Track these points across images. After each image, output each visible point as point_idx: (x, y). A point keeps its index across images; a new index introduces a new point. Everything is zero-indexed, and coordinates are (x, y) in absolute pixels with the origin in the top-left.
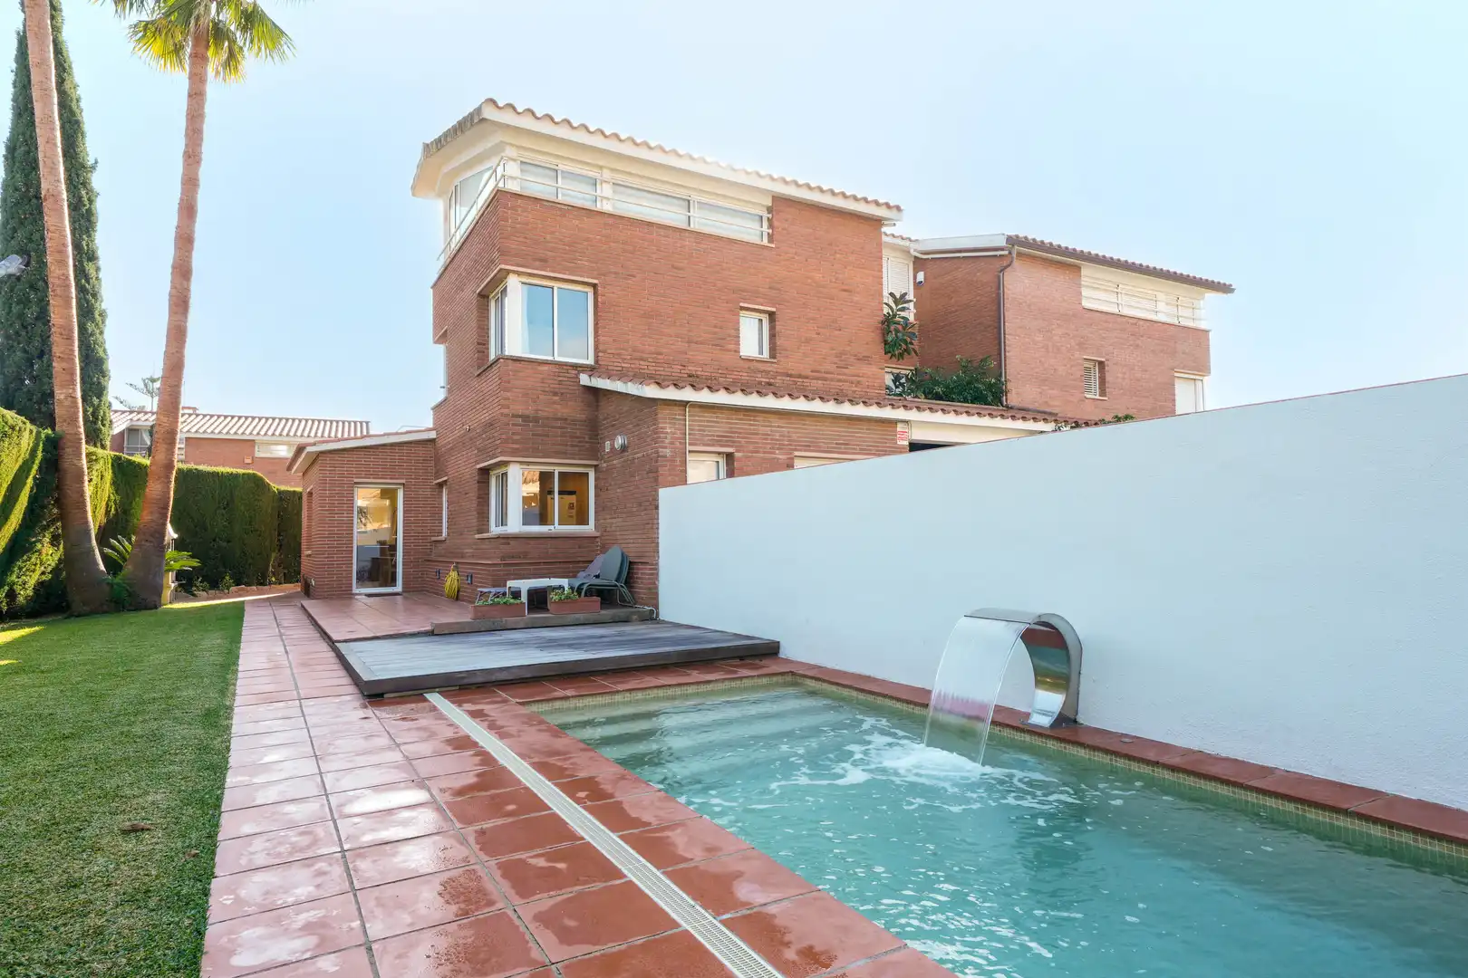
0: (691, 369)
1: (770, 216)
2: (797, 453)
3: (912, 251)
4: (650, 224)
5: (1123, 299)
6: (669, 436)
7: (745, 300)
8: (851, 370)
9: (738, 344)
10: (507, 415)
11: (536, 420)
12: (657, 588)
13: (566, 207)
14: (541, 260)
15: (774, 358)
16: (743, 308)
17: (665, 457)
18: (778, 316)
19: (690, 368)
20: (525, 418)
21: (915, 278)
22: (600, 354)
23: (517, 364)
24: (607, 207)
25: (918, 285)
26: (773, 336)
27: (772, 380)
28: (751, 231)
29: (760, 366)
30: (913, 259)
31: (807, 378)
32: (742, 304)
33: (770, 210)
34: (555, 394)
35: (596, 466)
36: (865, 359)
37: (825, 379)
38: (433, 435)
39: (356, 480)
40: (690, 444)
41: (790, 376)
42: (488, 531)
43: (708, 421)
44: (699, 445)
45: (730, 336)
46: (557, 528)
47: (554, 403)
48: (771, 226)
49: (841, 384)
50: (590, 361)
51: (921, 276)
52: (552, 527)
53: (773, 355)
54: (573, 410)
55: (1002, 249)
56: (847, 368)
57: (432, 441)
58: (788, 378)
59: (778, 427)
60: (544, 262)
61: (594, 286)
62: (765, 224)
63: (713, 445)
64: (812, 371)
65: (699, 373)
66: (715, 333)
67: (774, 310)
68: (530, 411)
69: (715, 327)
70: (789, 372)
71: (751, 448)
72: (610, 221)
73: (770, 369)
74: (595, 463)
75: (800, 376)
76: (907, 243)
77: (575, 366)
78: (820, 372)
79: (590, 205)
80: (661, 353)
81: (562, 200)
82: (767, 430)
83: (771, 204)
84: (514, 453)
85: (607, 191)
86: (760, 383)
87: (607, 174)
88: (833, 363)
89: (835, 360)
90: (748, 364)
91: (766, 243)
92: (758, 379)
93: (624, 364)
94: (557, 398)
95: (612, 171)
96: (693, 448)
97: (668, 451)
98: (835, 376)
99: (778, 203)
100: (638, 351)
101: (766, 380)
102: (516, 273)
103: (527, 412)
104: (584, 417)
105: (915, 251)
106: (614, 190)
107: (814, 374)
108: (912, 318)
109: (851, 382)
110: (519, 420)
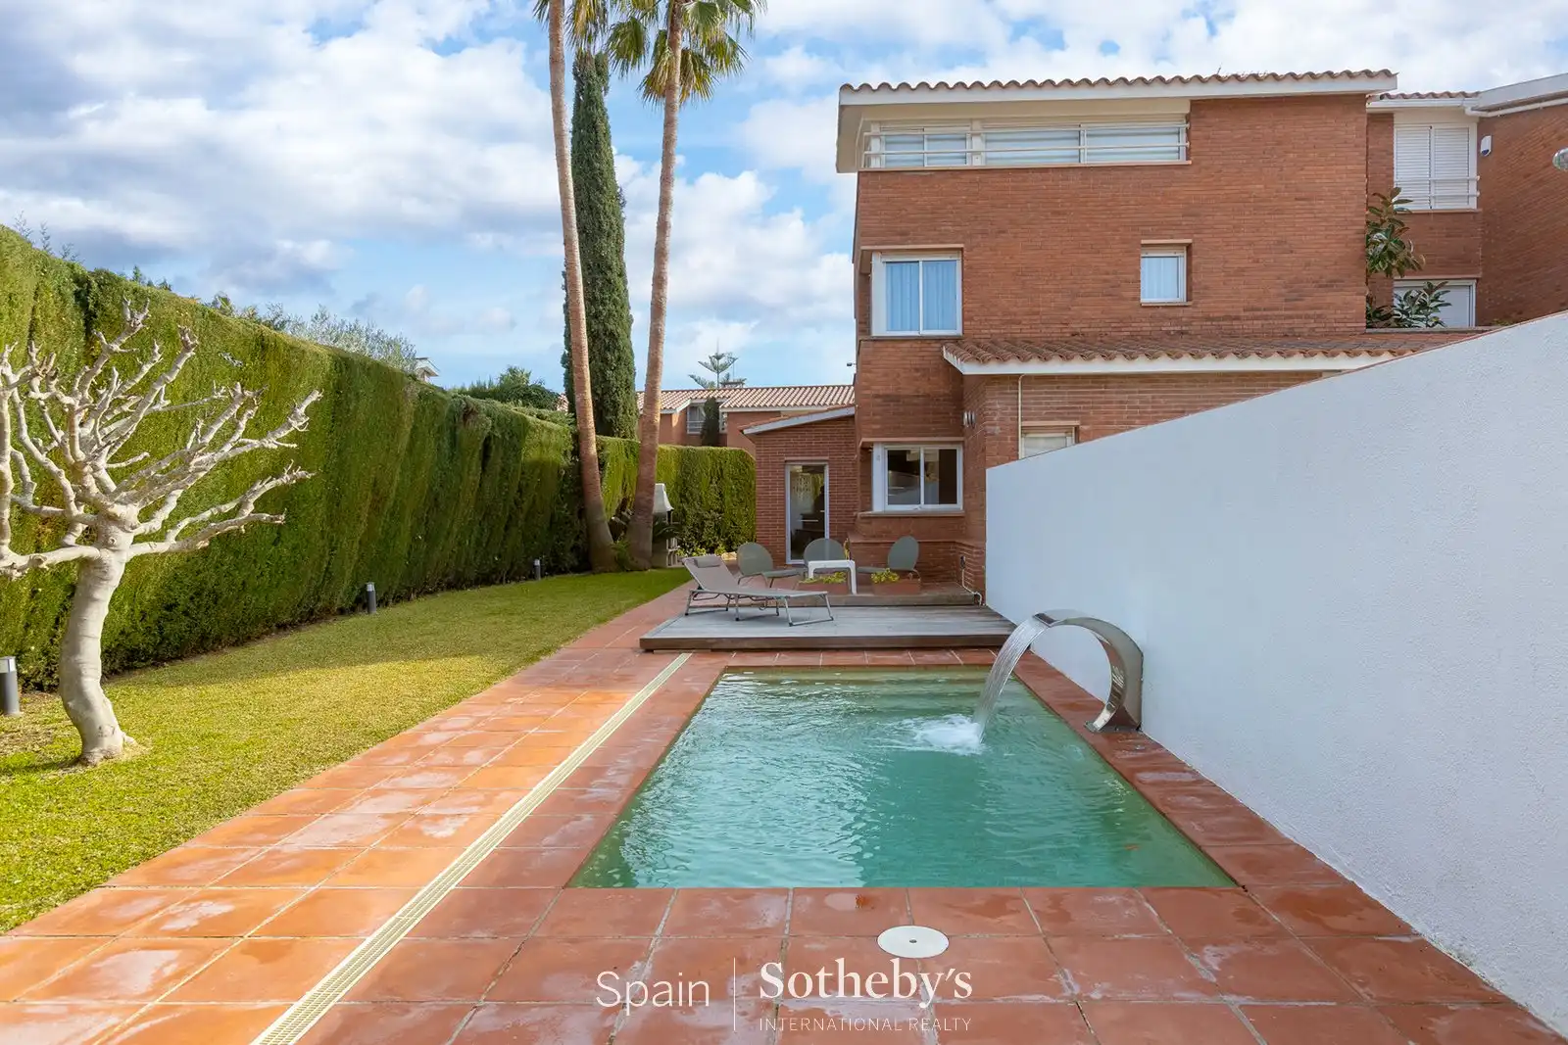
0: (1076, 326)
1: (1189, 125)
4: (1026, 170)
6: (996, 413)
7: (1148, 236)
8: (1308, 301)
9: (1137, 288)
10: (867, 396)
11: (897, 399)
12: (982, 572)
13: (929, 173)
14: (900, 234)
15: (1193, 299)
16: (1143, 246)
17: (993, 434)
18: (1195, 248)
19: (1074, 326)
20: (887, 398)
21: (1478, 147)
22: (969, 323)
23: (878, 345)
24: (977, 163)
25: (1483, 156)
26: (1189, 272)
27: (1184, 328)
28: (1163, 148)
29: (1171, 313)
30: (1478, 120)
31: (1237, 318)
32: (1143, 242)
33: (1188, 118)
34: (917, 370)
35: (963, 443)
36: (1330, 285)
37: (1266, 318)
38: (851, 411)
39: (786, 459)
40: (1023, 420)
41: (1208, 319)
42: (871, 509)
43: (1046, 393)
44: (1031, 419)
45: (1127, 281)
46: (922, 507)
47: (916, 379)
48: (1188, 139)
49: (1290, 321)
50: (958, 331)
51: (1487, 143)
53: (1191, 296)
54: (939, 386)
56: (1301, 300)
57: (852, 417)
58: (1209, 323)
60: (903, 235)
61: (962, 249)
62: (1183, 137)
63: (1052, 419)
64: (1245, 310)
65: (1083, 330)
66: (1105, 281)
67: (1189, 241)
68: (891, 390)
69: (1107, 274)
70: (1212, 315)
71: (1102, 418)
72: (978, 177)
73: (1181, 315)
74: (961, 439)
75: (1225, 318)
76: (1455, 102)
77: (939, 340)
78: (1258, 310)
79: (959, 165)
80: (1037, 313)
81: (927, 166)
82: (1121, 397)
83: (1188, 111)
84: (875, 434)
85: (977, 144)
86: (1168, 333)
87: (977, 126)
88: (1280, 295)
89: (1283, 291)
90: (1150, 312)
91: (1183, 161)
92: (1163, 329)
93: (992, 331)
94: (919, 374)
95: (982, 120)
96: (1026, 423)
97: (998, 428)
98: (1283, 312)
99: (1200, 107)
100: (1010, 314)
101: (1177, 328)
102: (881, 251)
103: (888, 392)
104: (947, 392)
105: (1473, 109)
106: (987, 141)
107: (1247, 314)
108: (1473, 205)
109: (1308, 317)
110: (879, 400)
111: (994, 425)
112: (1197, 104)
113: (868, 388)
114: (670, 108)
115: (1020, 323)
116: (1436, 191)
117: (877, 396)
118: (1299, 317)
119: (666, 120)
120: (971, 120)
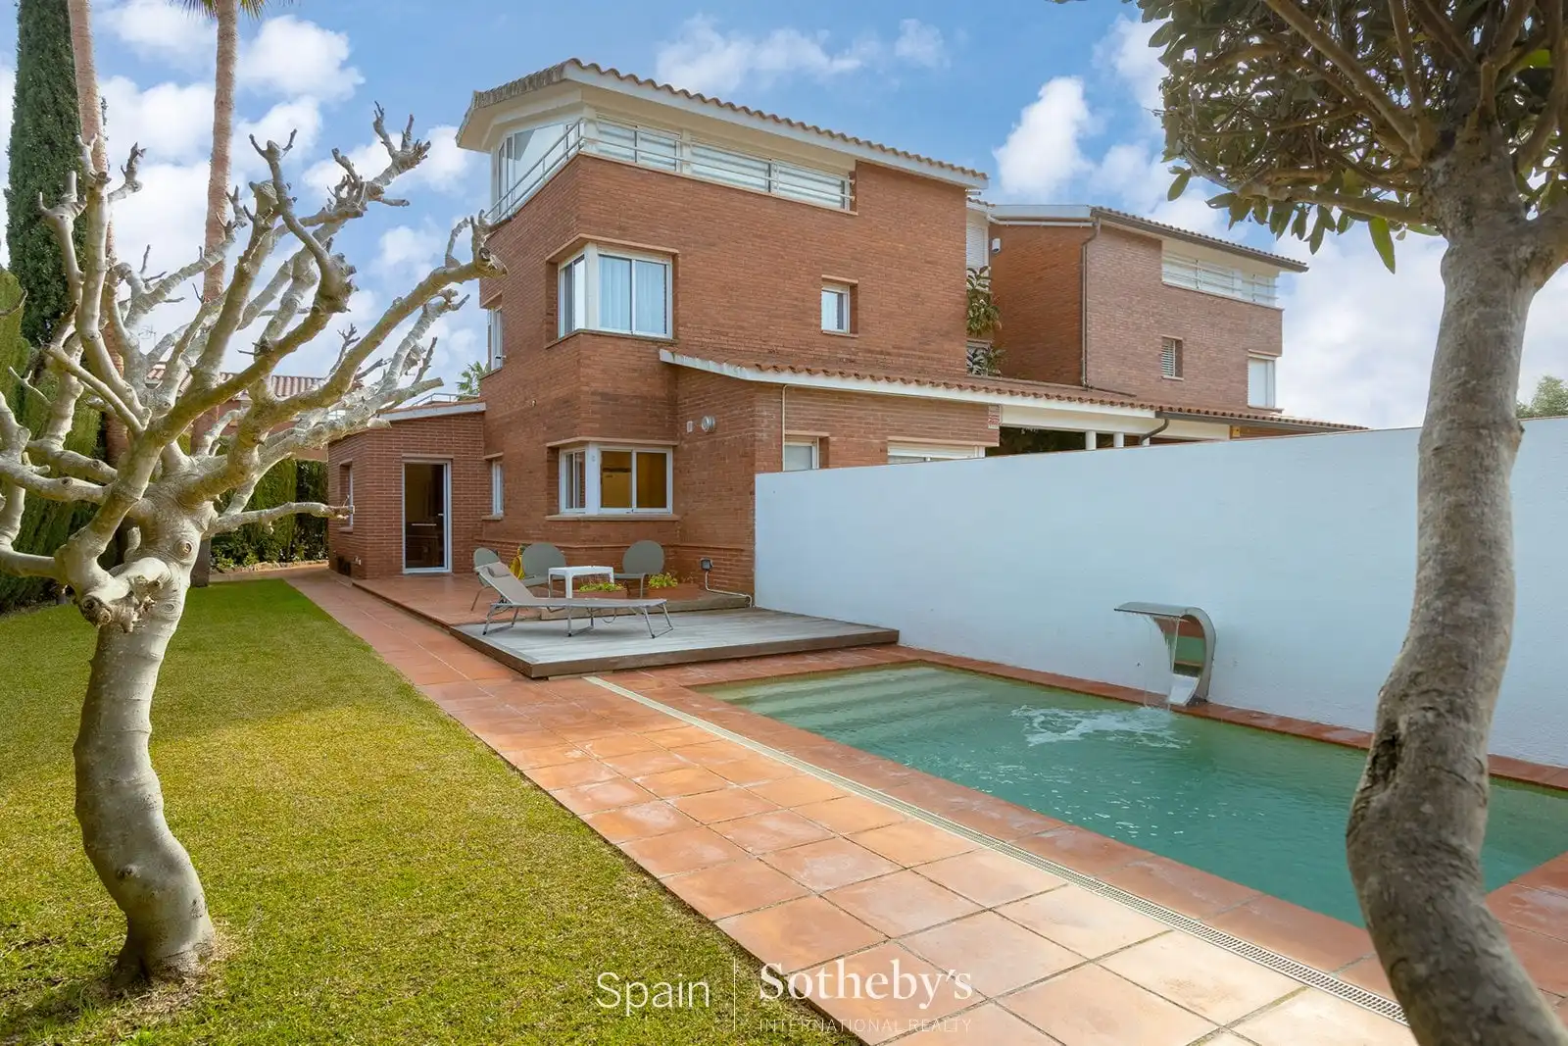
0: (772, 344)
1: (853, 181)
2: (890, 438)
3: (989, 217)
4: (730, 189)
5: (1202, 276)
6: (765, 420)
7: (826, 270)
8: (933, 346)
9: (819, 317)
10: (586, 393)
11: (615, 398)
12: (752, 575)
13: (646, 172)
14: (620, 228)
15: (856, 332)
16: (822, 279)
17: (761, 441)
18: (859, 289)
19: (770, 344)
20: (603, 395)
21: (990, 245)
22: (681, 328)
23: (598, 339)
24: (687, 171)
25: (992, 253)
26: (854, 309)
27: (853, 357)
28: (831, 196)
29: (840, 342)
30: (989, 225)
31: (889, 354)
32: (823, 276)
33: (852, 175)
34: (635, 370)
35: (674, 447)
36: (946, 335)
37: (907, 356)
39: (404, 455)
40: (786, 428)
41: (870, 351)
42: (557, 513)
43: (804, 404)
44: (794, 429)
45: (810, 309)
46: (634, 511)
47: (634, 379)
48: (853, 192)
49: (922, 361)
50: (669, 336)
51: (997, 244)
52: (629, 510)
53: (854, 328)
54: (655, 388)
55: (1086, 221)
56: (929, 345)
57: (482, 414)
58: (870, 355)
59: (873, 410)
60: (623, 231)
61: (674, 256)
62: (847, 190)
63: (808, 429)
64: (894, 348)
65: (779, 349)
66: (795, 306)
67: (856, 282)
68: (609, 388)
69: (796, 299)
70: (872, 348)
71: (846, 431)
72: (690, 187)
73: (850, 345)
74: (674, 443)
75: (882, 352)
76: (983, 208)
77: (655, 341)
78: (902, 348)
79: (670, 170)
80: (742, 328)
81: (641, 164)
82: (861, 413)
83: (854, 169)
84: (593, 432)
85: (686, 153)
86: (841, 359)
87: (687, 137)
88: (914, 339)
89: (917, 335)
90: (829, 339)
91: (845, 211)
92: (839, 356)
93: (703, 339)
94: (636, 374)
95: (692, 132)
96: (791, 432)
97: (765, 434)
98: (918, 353)
99: (863, 168)
100: (719, 325)
101: (848, 356)
102: (597, 243)
103: (606, 390)
104: (664, 395)
105: (991, 216)
106: (691, 152)
107: (896, 351)
109: (933, 359)
110: (600, 398)
111: (762, 431)
112: (861, 165)
113: (587, 385)
115: (729, 335)
118: (927, 358)
120: (681, 130)
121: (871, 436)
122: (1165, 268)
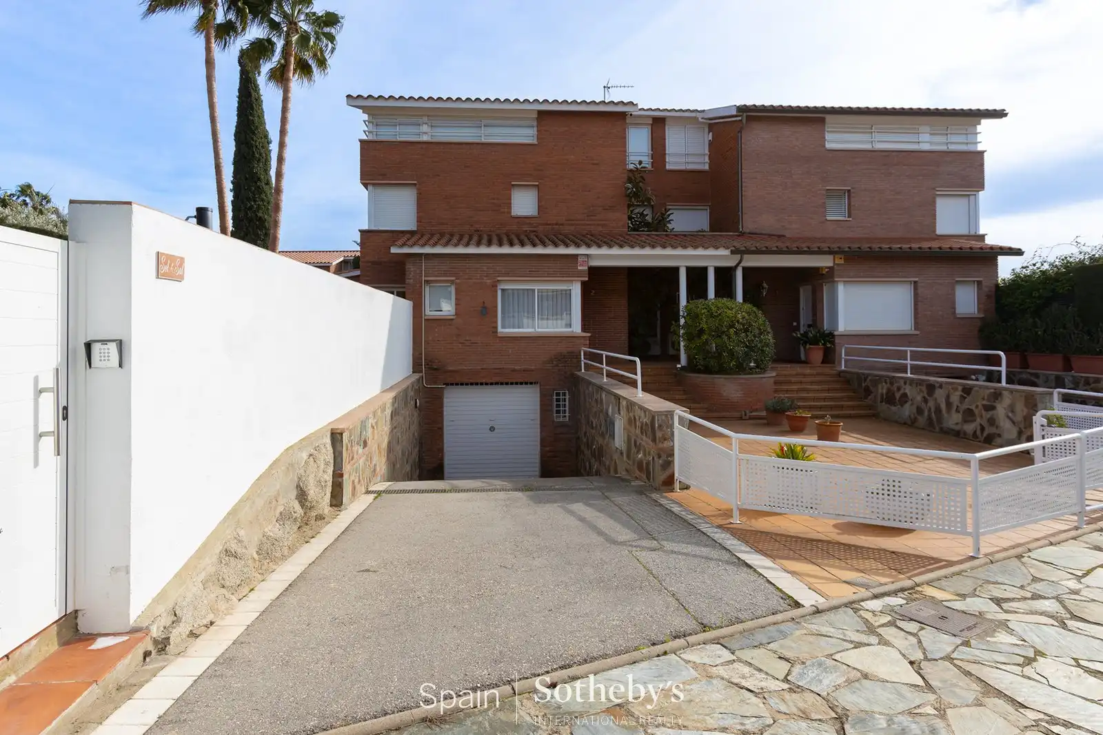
1: (539, 123)
2: (499, 279)
3: (700, 119)
5: (877, 137)
6: (412, 273)
7: (515, 180)
8: (599, 216)
9: (510, 207)
14: (383, 175)
15: (541, 214)
16: (513, 185)
17: (409, 284)
18: (541, 187)
19: (476, 226)
22: (421, 223)
24: (425, 138)
27: (535, 229)
28: (525, 135)
29: (528, 221)
30: (707, 124)
31: (562, 225)
32: (513, 183)
33: (537, 120)
36: (609, 208)
37: (577, 225)
40: (425, 276)
41: (547, 225)
43: (438, 263)
44: (431, 276)
45: (504, 204)
48: (538, 131)
49: (589, 227)
50: (415, 228)
51: (710, 136)
53: (540, 212)
55: (736, 116)
56: (595, 216)
58: (549, 227)
59: (486, 263)
61: (415, 184)
62: (535, 129)
63: (441, 277)
65: (481, 230)
66: (493, 203)
67: (539, 184)
69: (494, 199)
70: (549, 222)
71: (466, 276)
72: (424, 146)
73: (532, 222)
75: (556, 224)
76: (693, 115)
77: (402, 232)
78: (572, 220)
79: (415, 139)
80: (457, 219)
81: (399, 139)
82: (478, 266)
83: (537, 117)
85: (425, 128)
86: (526, 232)
87: (424, 119)
88: (583, 213)
89: (586, 211)
90: (516, 220)
91: (535, 142)
92: (523, 229)
93: (433, 229)
95: (428, 116)
96: (427, 279)
97: (412, 280)
98: (586, 222)
99: (541, 114)
100: (443, 220)
101: (530, 229)
102: (372, 184)
105: (702, 118)
106: (432, 126)
107: (566, 222)
108: (707, 167)
109: (598, 225)
110: (370, 264)
111: (410, 279)
112: (540, 113)
114: (286, 92)
115: (447, 224)
116: (690, 159)
117: (368, 262)
118: (594, 225)
119: (283, 97)
120: (421, 116)
121: (485, 278)
122: (828, 136)
